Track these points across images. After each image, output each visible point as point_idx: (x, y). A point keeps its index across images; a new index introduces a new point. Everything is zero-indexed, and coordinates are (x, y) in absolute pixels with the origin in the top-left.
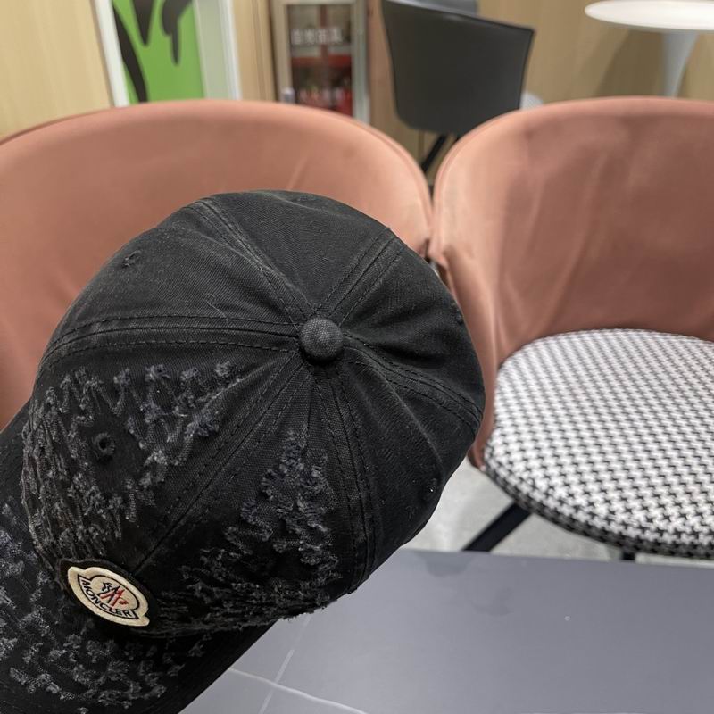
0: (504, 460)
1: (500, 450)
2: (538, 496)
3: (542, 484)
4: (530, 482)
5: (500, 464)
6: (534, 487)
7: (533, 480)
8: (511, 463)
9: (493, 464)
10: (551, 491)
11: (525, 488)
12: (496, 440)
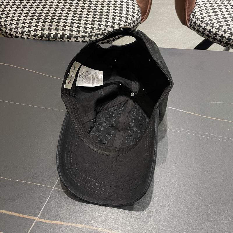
0: (200, 17)
1: (198, 13)
2: (214, 30)
3: (217, 25)
4: (211, 25)
5: (198, 19)
6: (213, 27)
7: (213, 24)
8: (203, 18)
9: (194, 20)
10: (221, 28)
11: (208, 28)
12: (197, 9)
